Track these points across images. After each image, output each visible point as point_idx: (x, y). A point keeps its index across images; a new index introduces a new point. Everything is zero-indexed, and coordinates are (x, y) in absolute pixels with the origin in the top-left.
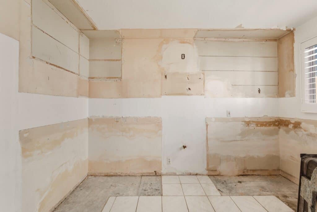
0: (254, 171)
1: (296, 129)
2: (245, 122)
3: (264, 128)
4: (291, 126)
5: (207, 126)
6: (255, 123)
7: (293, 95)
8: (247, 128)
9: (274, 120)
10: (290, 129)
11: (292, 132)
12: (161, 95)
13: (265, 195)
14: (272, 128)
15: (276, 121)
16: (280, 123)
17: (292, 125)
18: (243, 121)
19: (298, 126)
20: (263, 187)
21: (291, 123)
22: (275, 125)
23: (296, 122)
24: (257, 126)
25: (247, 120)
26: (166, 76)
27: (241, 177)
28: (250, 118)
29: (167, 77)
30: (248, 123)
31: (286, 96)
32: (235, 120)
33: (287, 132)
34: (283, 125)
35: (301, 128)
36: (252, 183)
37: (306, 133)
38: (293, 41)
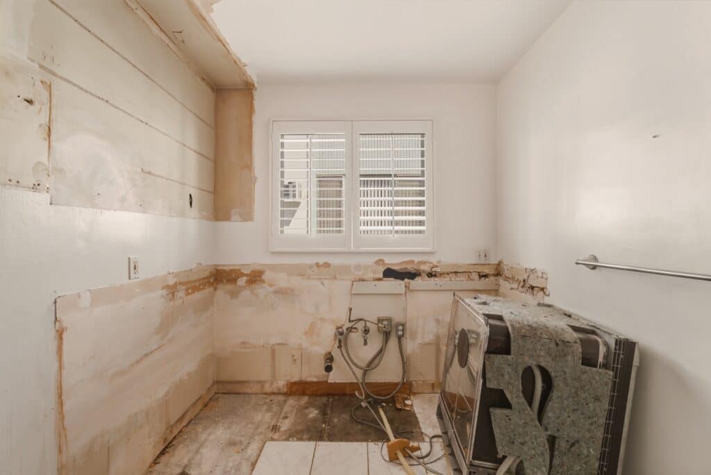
1: (253, 286)
2: (168, 287)
3: (198, 295)
4: (242, 281)
5: (60, 334)
6: (184, 287)
7: (247, 217)
8: (172, 303)
9: (206, 274)
10: (240, 287)
11: (246, 294)
13: (259, 455)
14: (208, 290)
15: (212, 275)
16: (220, 277)
17: (245, 279)
18: (163, 288)
19: (258, 279)
20: (232, 444)
21: (243, 275)
22: (211, 284)
23: (253, 271)
24: (188, 294)
25: (171, 282)
27: (164, 459)
28: (176, 275)
30: (172, 290)
31: (233, 218)
32: (147, 285)
33: (234, 295)
34: (225, 281)
35: (263, 281)
36: (204, 451)
37: (271, 289)
38: (251, 110)
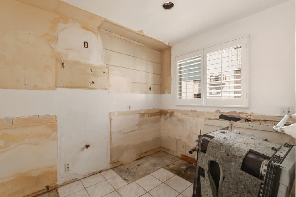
0: (146, 152)
1: (171, 117)
2: (141, 114)
3: (152, 118)
4: (168, 115)
5: (111, 120)
6: (147, 115)
7: (170, 93)
8: (142, 119)
9: (157, 111)
10: (168, 117)
11: (169, 119)
12: (56, 86)
13: (157, 170)
14: (157, 117)
15: (159, 112)
16: (162, 113)
17: (169, 114)
18: (139, 114)
19: (172, 114)
20: (154, 164)
21: (169, 113)
22: (159, 115)
23: (171, 112)
24: (149, 117)
25: (143, 112)
26: (63, 64)
27: (138, 160)
28: (144, 111)
29: (65, 64)
30: (143, 115)
31: (166, 93)
32: (134, 113)
33: (166, 119)
34: (163, 114)
35: (174, 115)
36: (147, 163)
37: (176, 119)
38: (171, 55)
